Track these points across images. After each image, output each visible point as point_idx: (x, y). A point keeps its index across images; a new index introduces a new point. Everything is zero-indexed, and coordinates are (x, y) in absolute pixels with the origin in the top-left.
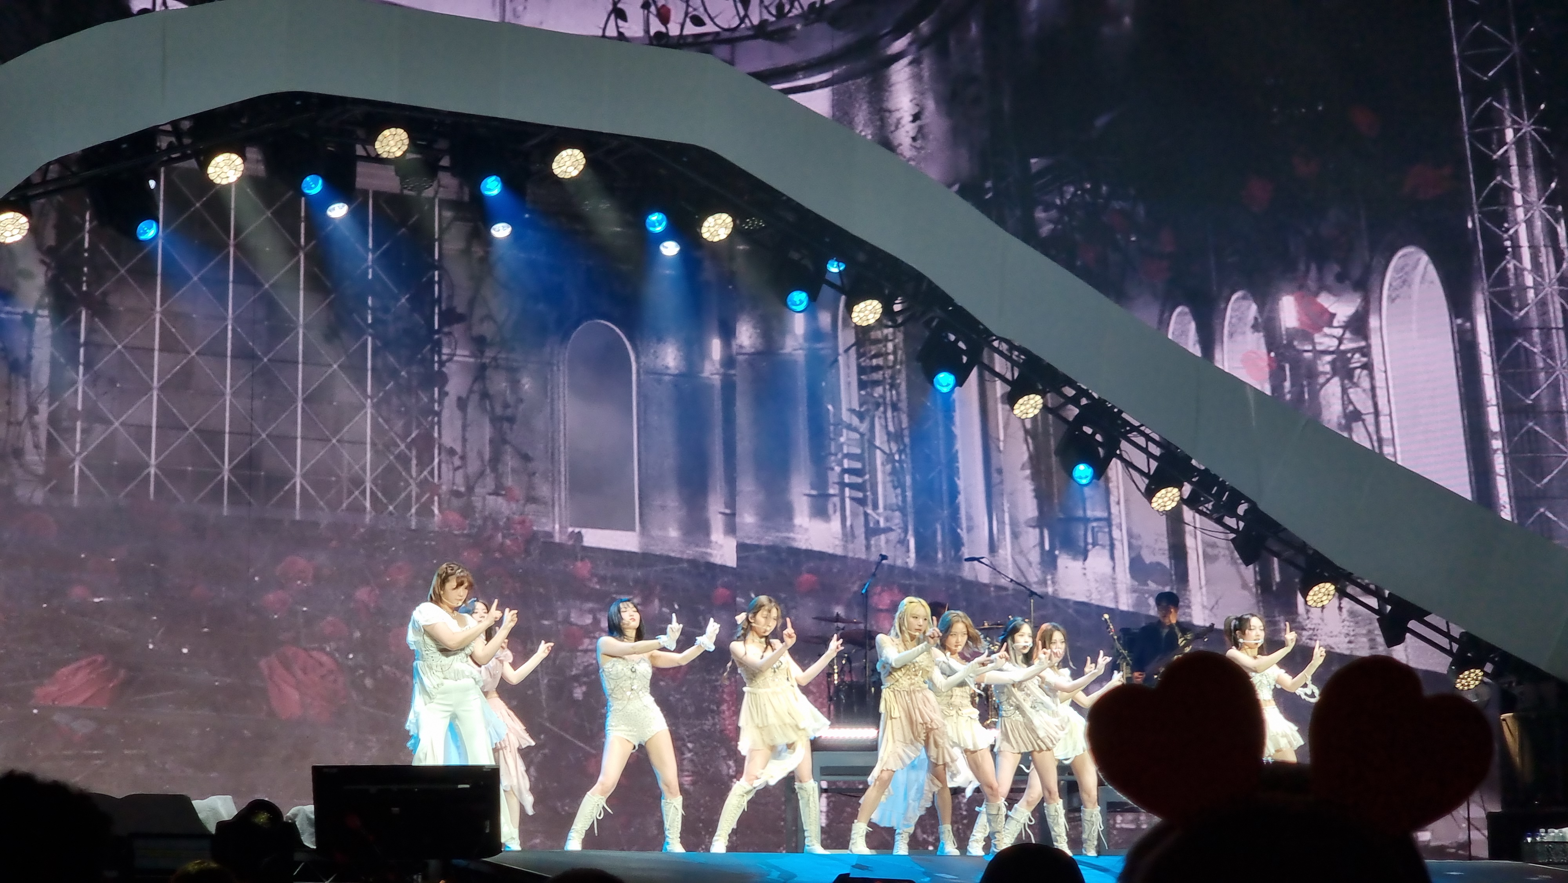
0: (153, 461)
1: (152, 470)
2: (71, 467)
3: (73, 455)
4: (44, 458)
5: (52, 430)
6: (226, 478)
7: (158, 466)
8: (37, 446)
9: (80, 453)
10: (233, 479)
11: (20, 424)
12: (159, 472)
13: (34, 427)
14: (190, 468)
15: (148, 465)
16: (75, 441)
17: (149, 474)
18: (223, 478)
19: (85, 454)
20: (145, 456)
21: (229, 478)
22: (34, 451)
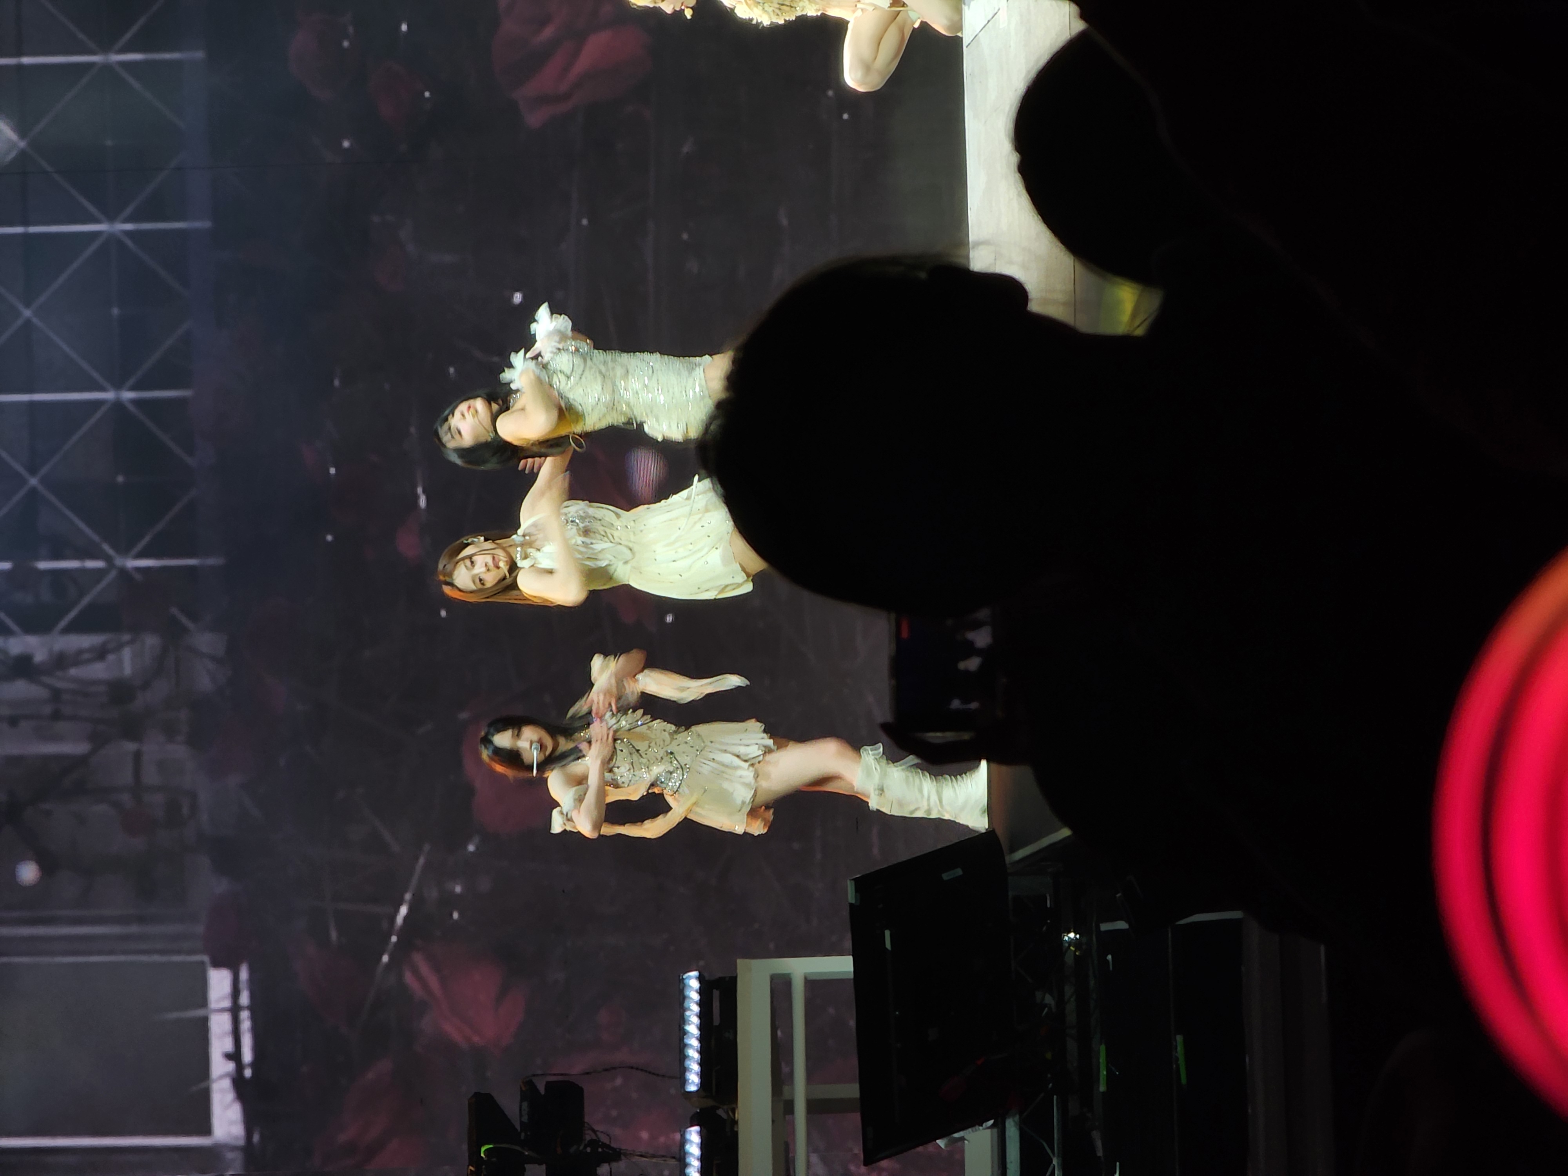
0: (109, 395)
1: (128, 395)
2: (138, 577)
3: (113, 574)
4: (126, 637)
5: (63, 623)
6: (129, 227)
7: (118, 386)
8: (101, 653)
9: (108, 559)
10: (129, 210)
11: (56, 694)
12: (131, 381)
13: (61, 661)
14: (115, 311)
15: (118, 405)
16: (83, 571)
17: (135, 402)
18: (127, 233)
19: (106, 547)
20: (98, 415)
21: (127, 220)
22: (111, 657)
